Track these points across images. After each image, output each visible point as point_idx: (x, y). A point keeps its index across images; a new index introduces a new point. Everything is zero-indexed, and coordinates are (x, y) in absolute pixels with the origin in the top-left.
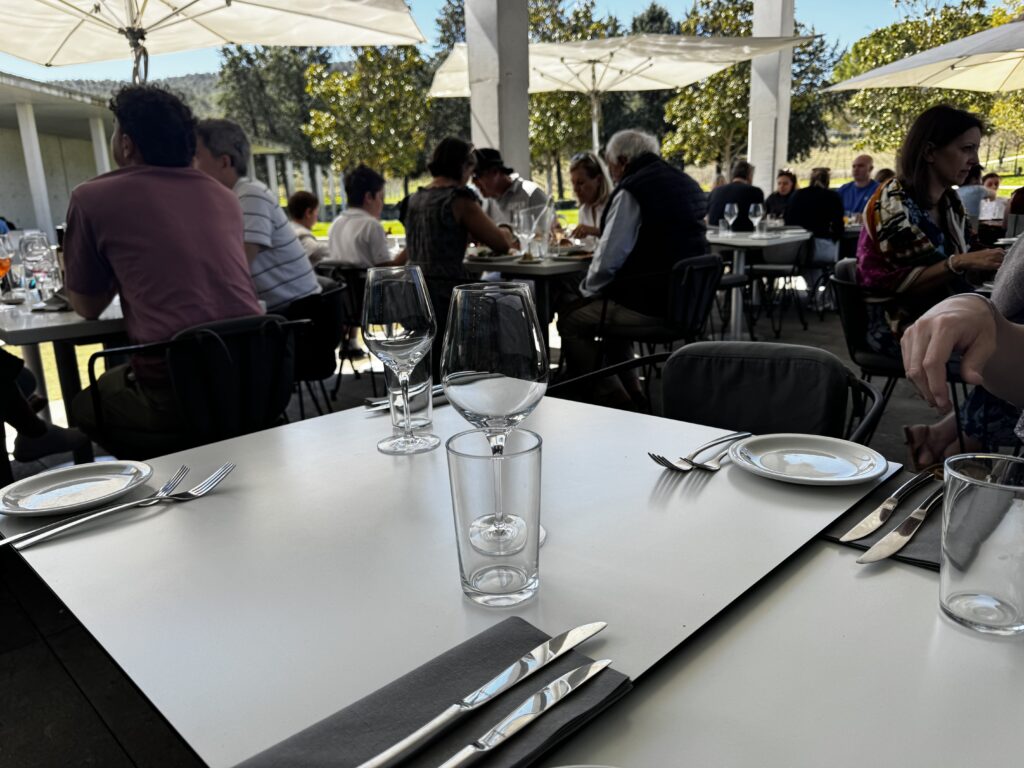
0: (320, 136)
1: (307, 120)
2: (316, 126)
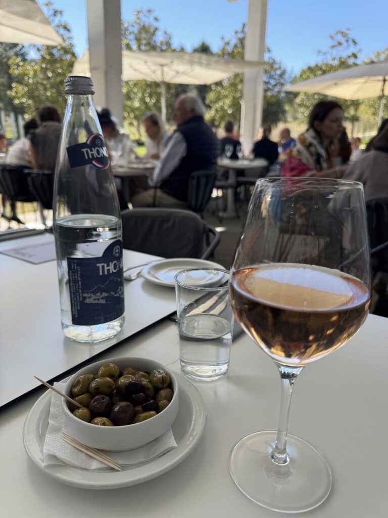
0: (18, 98)
1: (11, 88)
2: (16, 92)
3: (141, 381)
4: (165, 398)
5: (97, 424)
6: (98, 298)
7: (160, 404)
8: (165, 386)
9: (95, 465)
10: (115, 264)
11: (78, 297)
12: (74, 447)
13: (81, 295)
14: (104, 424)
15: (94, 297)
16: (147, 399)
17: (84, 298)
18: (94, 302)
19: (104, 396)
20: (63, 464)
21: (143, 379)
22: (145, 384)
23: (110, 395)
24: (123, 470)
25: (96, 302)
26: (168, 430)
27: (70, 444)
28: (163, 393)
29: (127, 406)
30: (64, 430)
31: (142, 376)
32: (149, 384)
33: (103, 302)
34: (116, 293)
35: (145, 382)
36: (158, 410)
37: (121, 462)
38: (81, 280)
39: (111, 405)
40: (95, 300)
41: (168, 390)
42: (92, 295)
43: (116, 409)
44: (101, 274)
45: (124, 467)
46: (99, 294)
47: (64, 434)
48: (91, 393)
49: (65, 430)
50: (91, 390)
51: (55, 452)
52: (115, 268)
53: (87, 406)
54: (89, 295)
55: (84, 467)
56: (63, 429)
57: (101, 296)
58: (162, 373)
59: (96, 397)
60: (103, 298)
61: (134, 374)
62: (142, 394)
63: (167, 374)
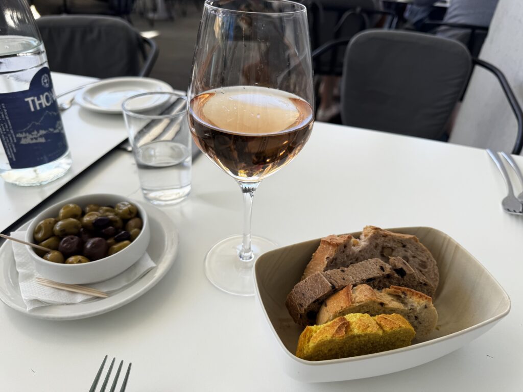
3: (107, 216)
4: (135, 227)
5: (72, 263)
6: (35, 136)
7: (131, 233)
8: (133, 216)
9: (79, 298)
10: (47, 96)
11: (11, 138)
12: (54, 288)
13: (14, 136)
14: (80, 262)
15: (31, 136)
16: (117, 231)
17: (19, 139)
18: (31, 142)
19: (72, 236)
20: (48, 305)
21: (108, 213)
22: (112, 218)
23: (78, 234)
24: (109, 296)
25: (34, 141)
26: (144, 254)
27: (48, 286)
28: (132, 223)
29: (99, 241)
30: (37, 275)
31: (107, 211)
32: (116, 217)
33: (43, 140)
34: (55, 129)
35: (111, 216)
36: (131, 239)
37: (105, 290)
38: (9, 119)
39: (82, 244)
40: (32, 139)
41: (137, 220)
42: (27, 134)
43: (89, 246)
44: (32, 109)
45: (109, 294)
46: (35, 132)
47: (37, 278)
48: (58, 236)
49: (39, 275)
50: (56, 233)
51: (35, 296)
52: (48, 101)
53: (56, 248)
54: (24, 135)
55: (70, 302)
56: (35, 274)
57: (39, 135)
58: (128, 205)
59: (64, 239)
60: (41, 136)
61: (97, 210)
62: (111, 227)
63: (132, 205)
